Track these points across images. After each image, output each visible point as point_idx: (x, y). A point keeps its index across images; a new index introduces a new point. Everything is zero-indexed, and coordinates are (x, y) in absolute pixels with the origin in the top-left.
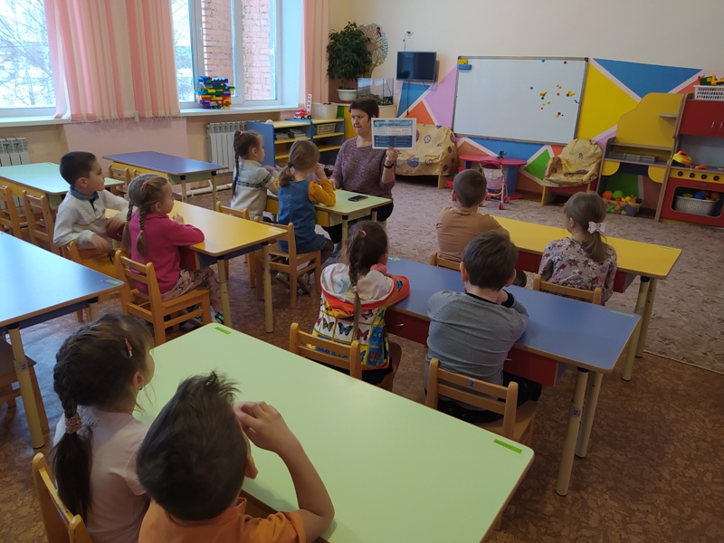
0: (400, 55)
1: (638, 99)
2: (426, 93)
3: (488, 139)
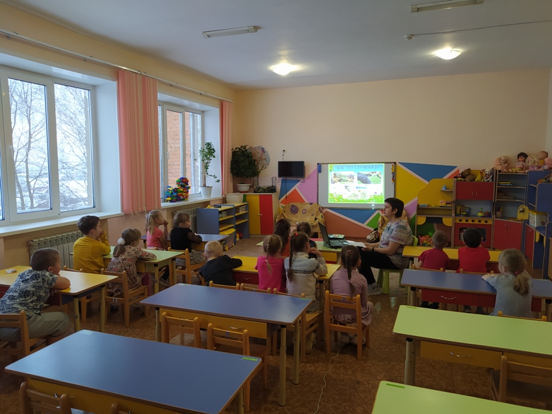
0: (280, 163)
1: (427, 183)
2: (298, 184)
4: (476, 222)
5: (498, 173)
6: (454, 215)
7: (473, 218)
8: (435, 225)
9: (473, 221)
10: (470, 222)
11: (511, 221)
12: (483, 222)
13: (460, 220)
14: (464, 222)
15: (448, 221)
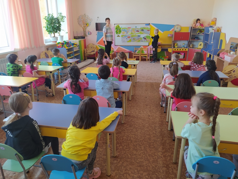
0: (97, 24)
1: (162, 32)
3: (126, 46)
4: (181, 50)
5: (192, 28)
6: (173, 47)
7: (180, 49)
8: (165, 52)
9: (180, 50)
10: (179, 50)
11: (196, 49)
12: (184, 50)
13: (175, 50)
14: (176, 50)
15: (170, 50)
